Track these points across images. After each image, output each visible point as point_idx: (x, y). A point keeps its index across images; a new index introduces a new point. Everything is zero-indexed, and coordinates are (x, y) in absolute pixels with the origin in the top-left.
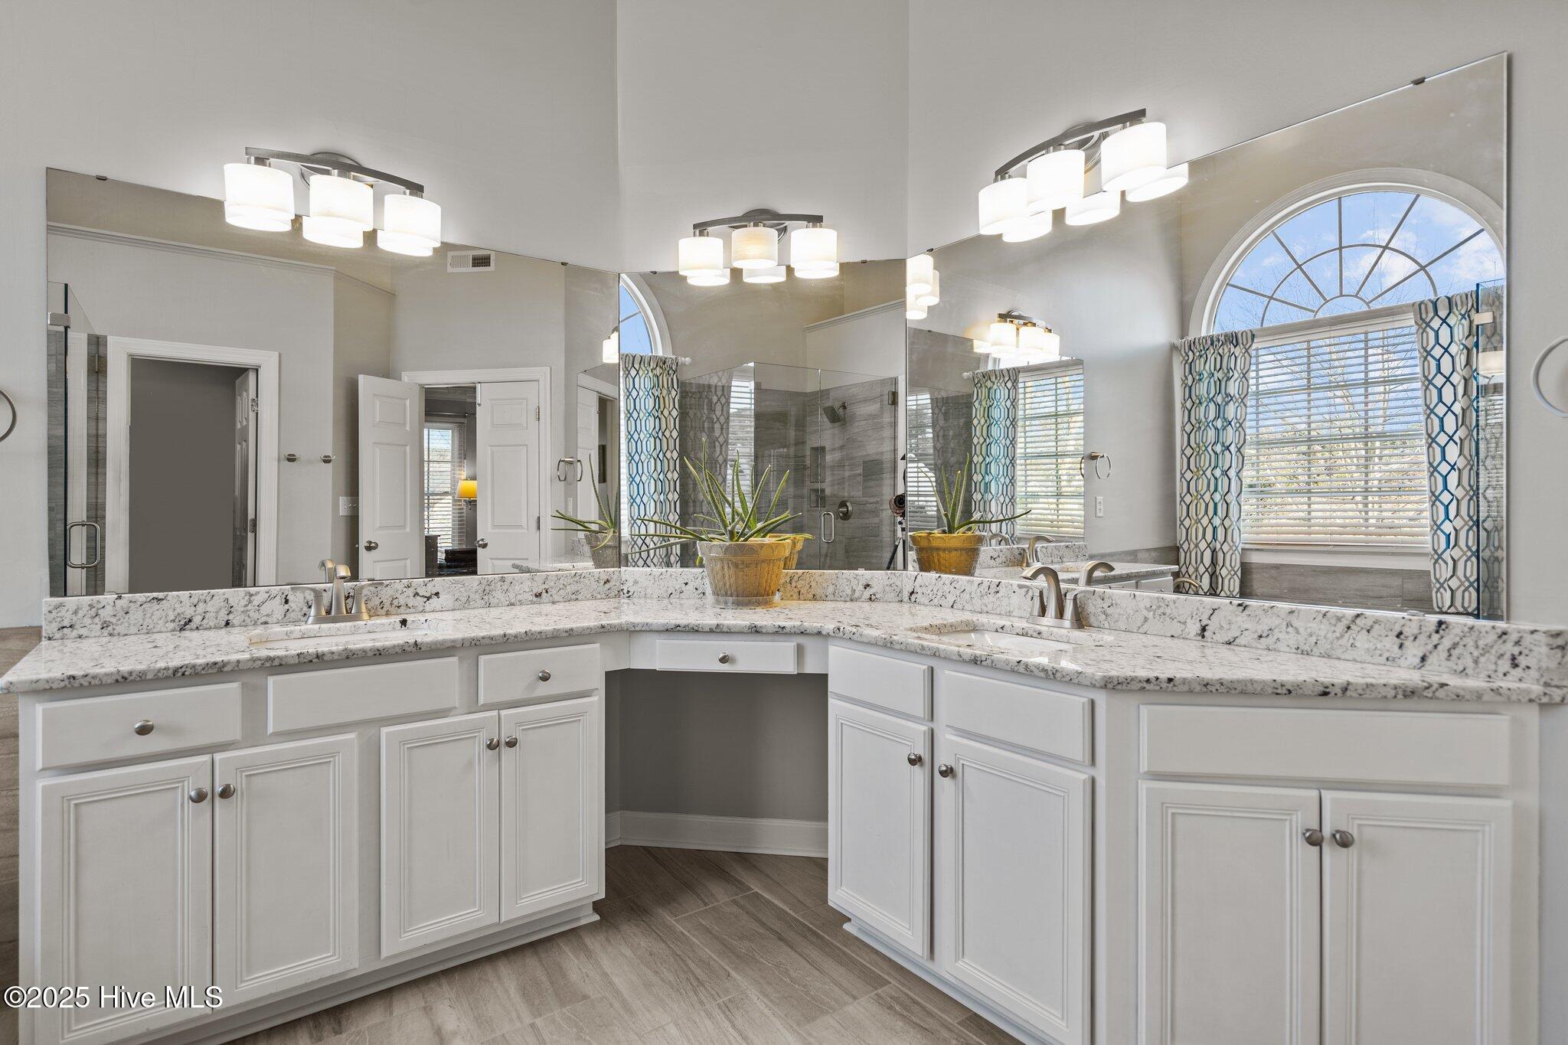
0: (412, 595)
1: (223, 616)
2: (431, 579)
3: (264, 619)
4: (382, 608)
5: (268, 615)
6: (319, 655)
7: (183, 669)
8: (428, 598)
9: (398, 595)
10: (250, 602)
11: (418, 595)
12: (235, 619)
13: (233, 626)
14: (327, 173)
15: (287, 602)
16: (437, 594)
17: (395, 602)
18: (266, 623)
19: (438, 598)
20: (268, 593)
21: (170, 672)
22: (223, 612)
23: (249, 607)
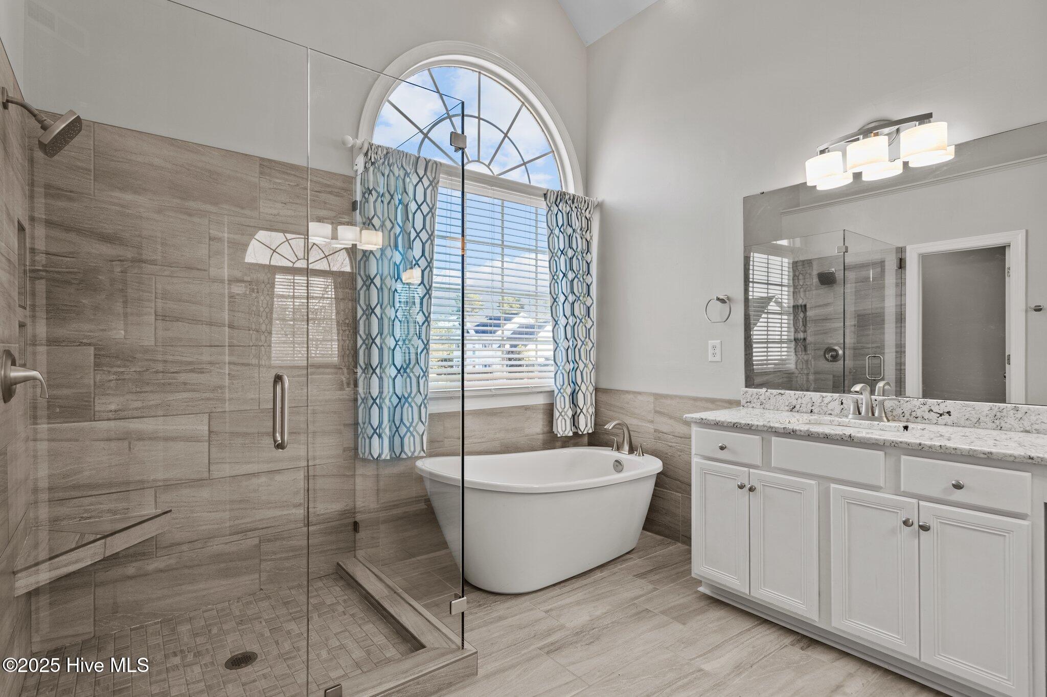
0: (927, 411)
1: (810, 408)
2: (943, 401)
3: (830, 412)
4: (904, 416)
5: (831, 410)
6: (794, 430)
7: (737, 424)
8: (941, 415)
9: (916, 409)
10: (823, 401)
11: (932, 411)
12: (816, 410)
13: (814, 413)
14: (858, 139)
15: (842, 404)
16: (949, 413)
17: (914, 414)
18: (831, 414)
19: (950, 415)
20: (832, 397)
21: (732, 424)
22: (810, 405)
23: (822, 404)
